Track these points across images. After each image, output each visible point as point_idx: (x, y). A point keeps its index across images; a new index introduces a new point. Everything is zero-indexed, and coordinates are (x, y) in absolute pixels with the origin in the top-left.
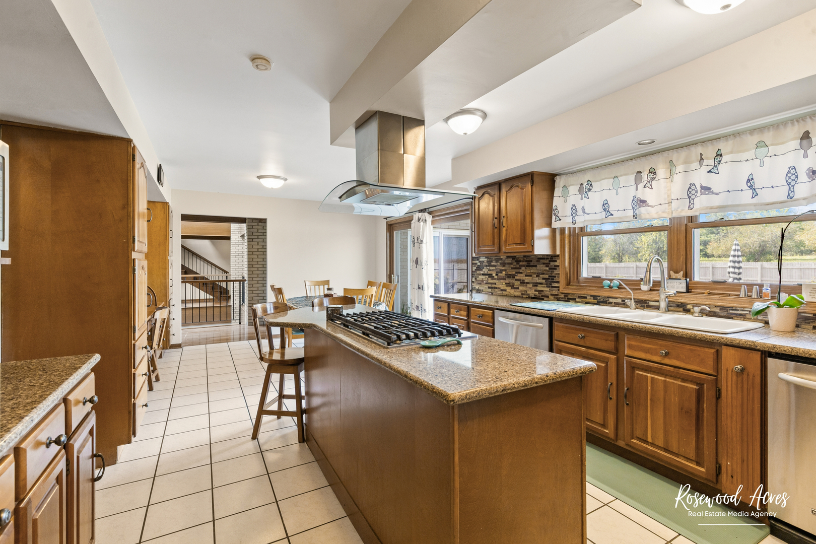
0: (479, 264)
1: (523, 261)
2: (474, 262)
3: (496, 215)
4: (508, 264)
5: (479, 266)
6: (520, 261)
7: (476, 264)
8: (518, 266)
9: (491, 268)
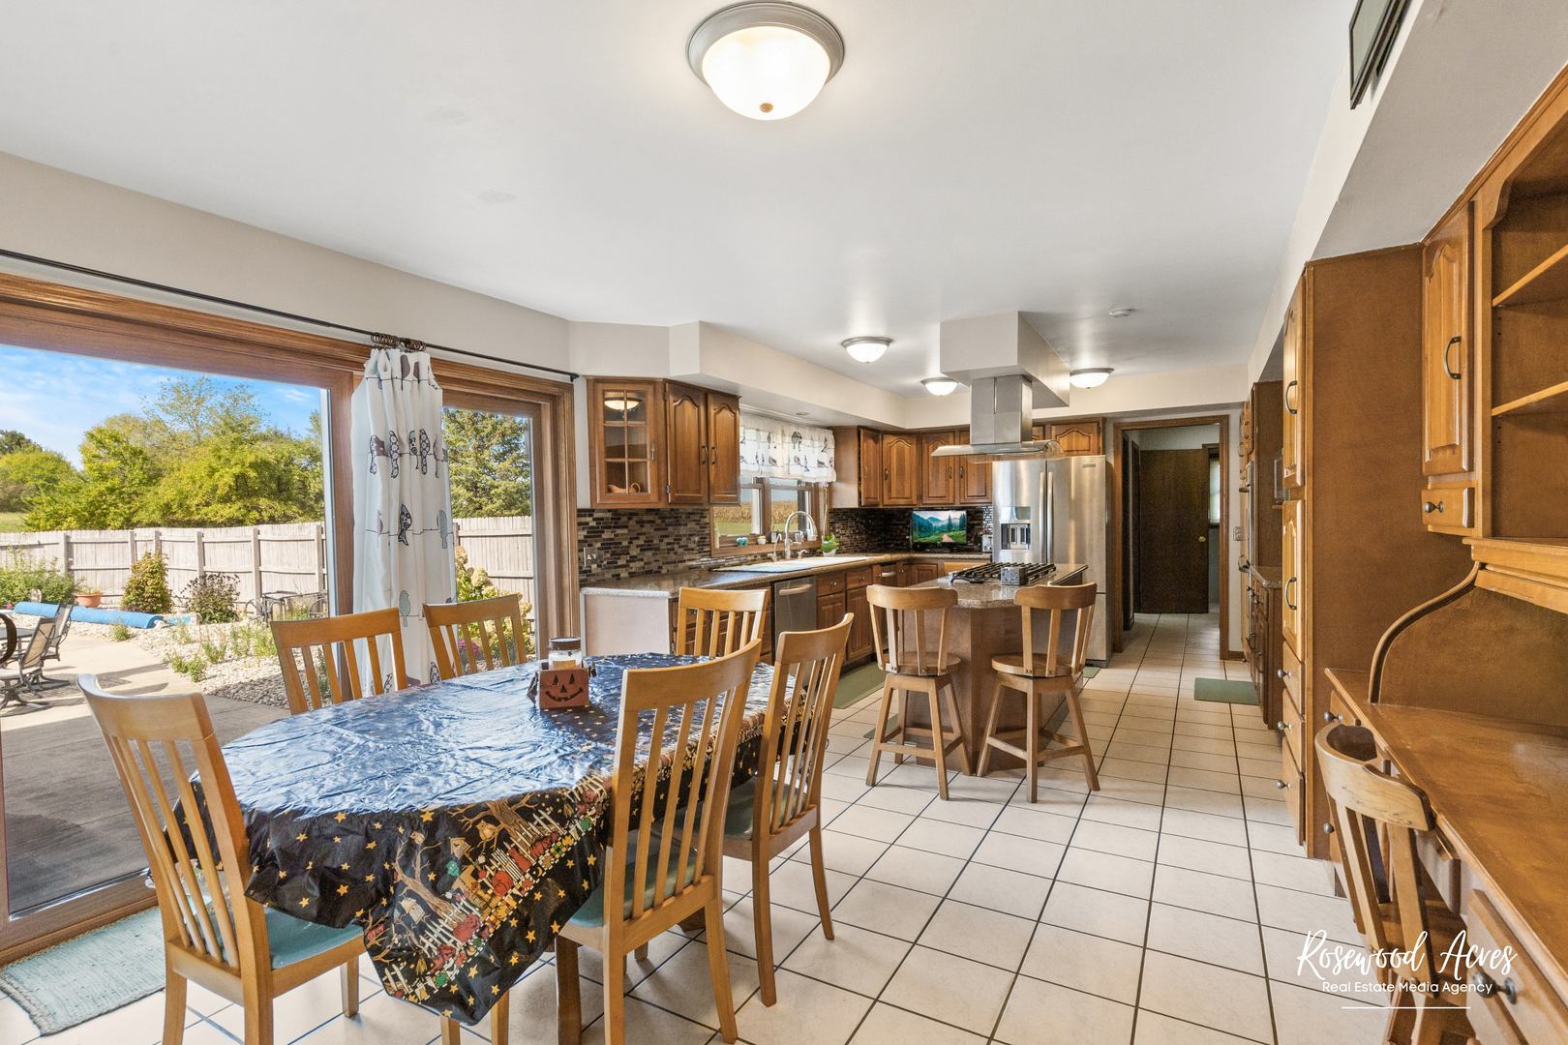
0: (593, 524)
1: (670, 518)
2: (583, 520)
3: (703, 443)
4: (649, 522)
5: (592, 527)
6: (666, 518)
7: (587, 523)
8: (663, 526)
9: (619, 531)
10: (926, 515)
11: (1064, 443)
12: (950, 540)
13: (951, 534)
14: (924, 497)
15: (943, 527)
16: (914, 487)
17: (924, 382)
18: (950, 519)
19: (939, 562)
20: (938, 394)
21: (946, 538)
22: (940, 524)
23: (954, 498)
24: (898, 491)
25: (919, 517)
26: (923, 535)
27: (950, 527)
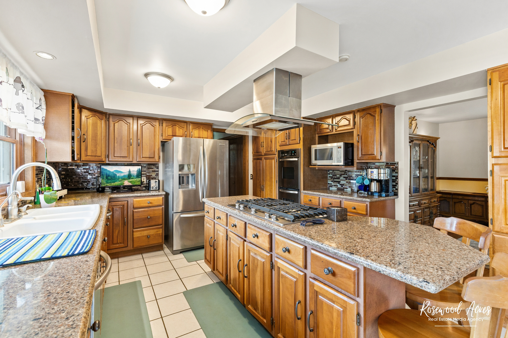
10: (111, 169)
11: (196, 133)
12: (130, 184)
13: (131, 180)
14: (110, 157)
15: (124, 176)
16: (103, 149)
17: (146, 75)
18: (130, 171)
19: (129, 200)
20: (157, 86)
21: (126, 183)
22: (122, 175)
23: (133, 158)
24: (92, 151)
25: (106, 170)
26: (109, 181)
27: (130, 176)
